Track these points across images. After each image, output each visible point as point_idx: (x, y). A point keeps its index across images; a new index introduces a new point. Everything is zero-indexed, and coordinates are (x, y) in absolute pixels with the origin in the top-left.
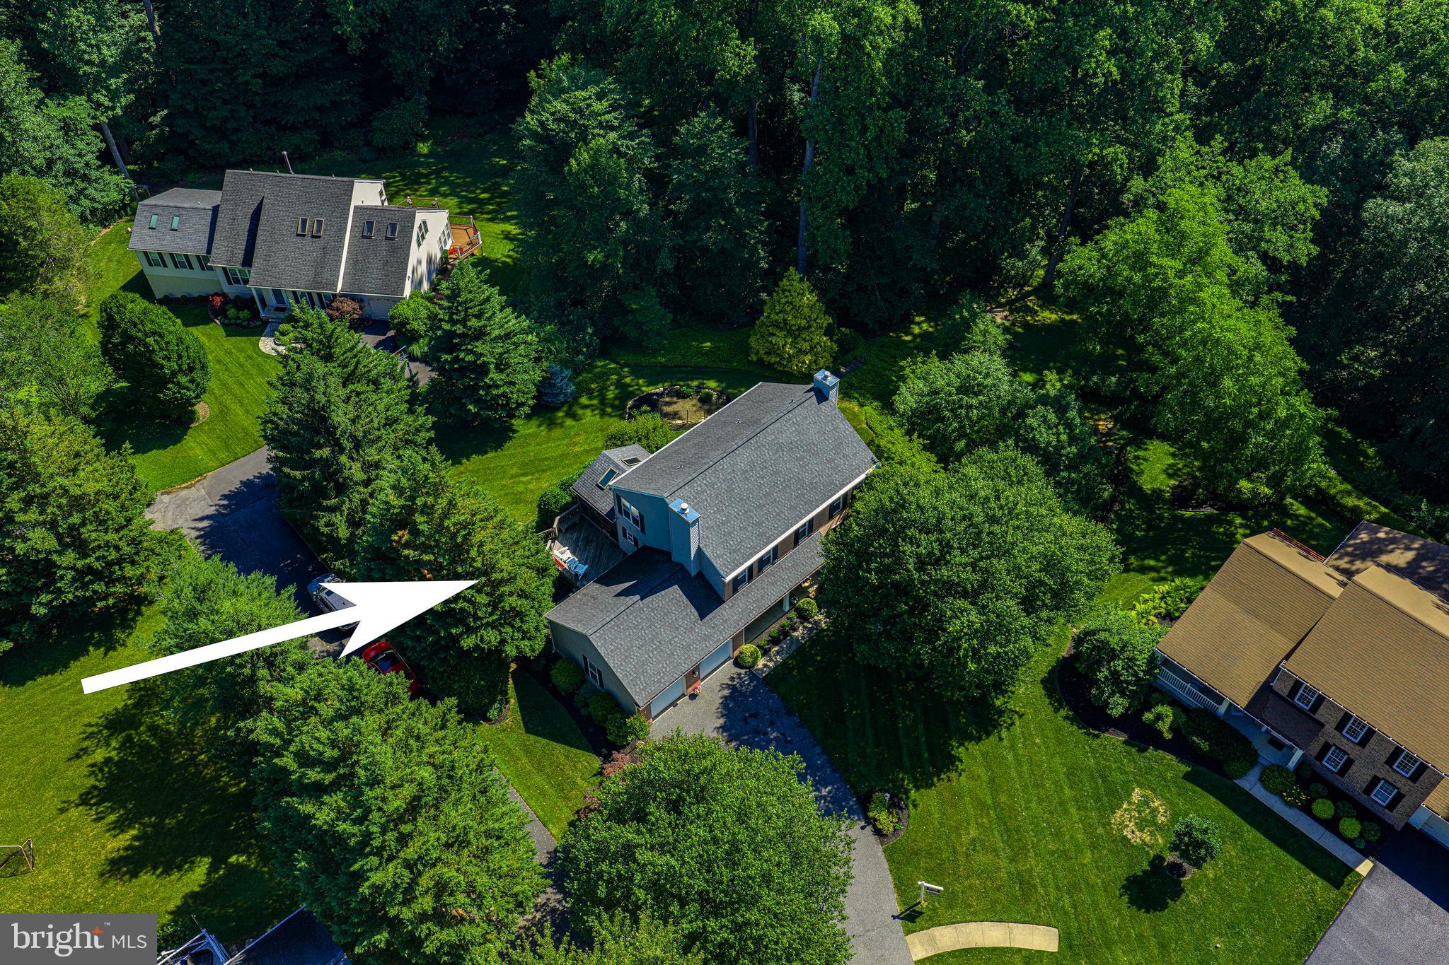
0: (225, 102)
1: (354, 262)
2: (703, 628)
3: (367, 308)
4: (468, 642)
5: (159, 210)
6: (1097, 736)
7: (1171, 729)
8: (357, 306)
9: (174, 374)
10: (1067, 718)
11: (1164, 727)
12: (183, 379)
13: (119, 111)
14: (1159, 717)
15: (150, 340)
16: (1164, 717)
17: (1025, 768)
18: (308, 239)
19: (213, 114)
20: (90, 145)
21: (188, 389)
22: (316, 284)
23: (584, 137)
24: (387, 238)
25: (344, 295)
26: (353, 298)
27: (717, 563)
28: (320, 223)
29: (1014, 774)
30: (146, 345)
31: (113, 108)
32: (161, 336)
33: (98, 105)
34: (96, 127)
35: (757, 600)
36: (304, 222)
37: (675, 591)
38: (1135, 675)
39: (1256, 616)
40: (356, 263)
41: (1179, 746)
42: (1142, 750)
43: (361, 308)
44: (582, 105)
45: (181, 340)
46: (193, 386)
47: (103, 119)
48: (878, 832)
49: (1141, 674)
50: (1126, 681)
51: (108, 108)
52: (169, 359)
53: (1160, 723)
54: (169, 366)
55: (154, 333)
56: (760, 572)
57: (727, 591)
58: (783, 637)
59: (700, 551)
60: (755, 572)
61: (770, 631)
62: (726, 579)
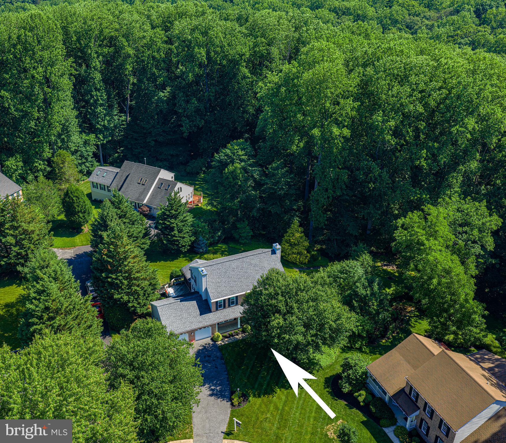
0: (141, 147)
1: (152, 195)
2: (200, 318)
3: (152, 211)
4: (116, 296)
5: (101, 170)
6: (336, 400)
7: (364, 401)
8: (148, 209)
9: (79, 212)
10: (328, 391)
11: (361, 399)
12: (81, 215)
13: (105, 142)
14: (360, 395)
15: (74, 198)
16: (362, 396)
17: (301, 402)
18: (141, 185)
19: (136, 150)
20: (92, 149)
21: (82, 219)
22: (138, 199)
23: (232, 162)
24: (166, 189)
25: (146, 205)
26: (148, 207)
27: (211, 295)
28: (146, 180)
29: (296, 402)
30: (73, 200)
31: (103, 141)
32: (79, 198)
33: (99, 138)
34: (95, 145)
35: (225, 316)
36: (142, 179)
37: (194, 303)
38: (356, 377)
39: (409, 363)
40: (153, 195)
41: (364, 409)
42: (351, 408)
43: (150, 211)
44: (235, 151)
45: (84, 202)
46: (83, 218)
47: (99, 143)
48: (232, 404)
49: (358, 377)
50: (352, 379)
51: (102, 140)
52: (78, 207)
53: (359, 398)
54: (78, 209)
55: (76, 197)
56: (229, 306)
57: (213, 308)
58: (233, 336)
59: (206, 289)
60: (227, 305)
61: (230, 333)
62: (212, 301)
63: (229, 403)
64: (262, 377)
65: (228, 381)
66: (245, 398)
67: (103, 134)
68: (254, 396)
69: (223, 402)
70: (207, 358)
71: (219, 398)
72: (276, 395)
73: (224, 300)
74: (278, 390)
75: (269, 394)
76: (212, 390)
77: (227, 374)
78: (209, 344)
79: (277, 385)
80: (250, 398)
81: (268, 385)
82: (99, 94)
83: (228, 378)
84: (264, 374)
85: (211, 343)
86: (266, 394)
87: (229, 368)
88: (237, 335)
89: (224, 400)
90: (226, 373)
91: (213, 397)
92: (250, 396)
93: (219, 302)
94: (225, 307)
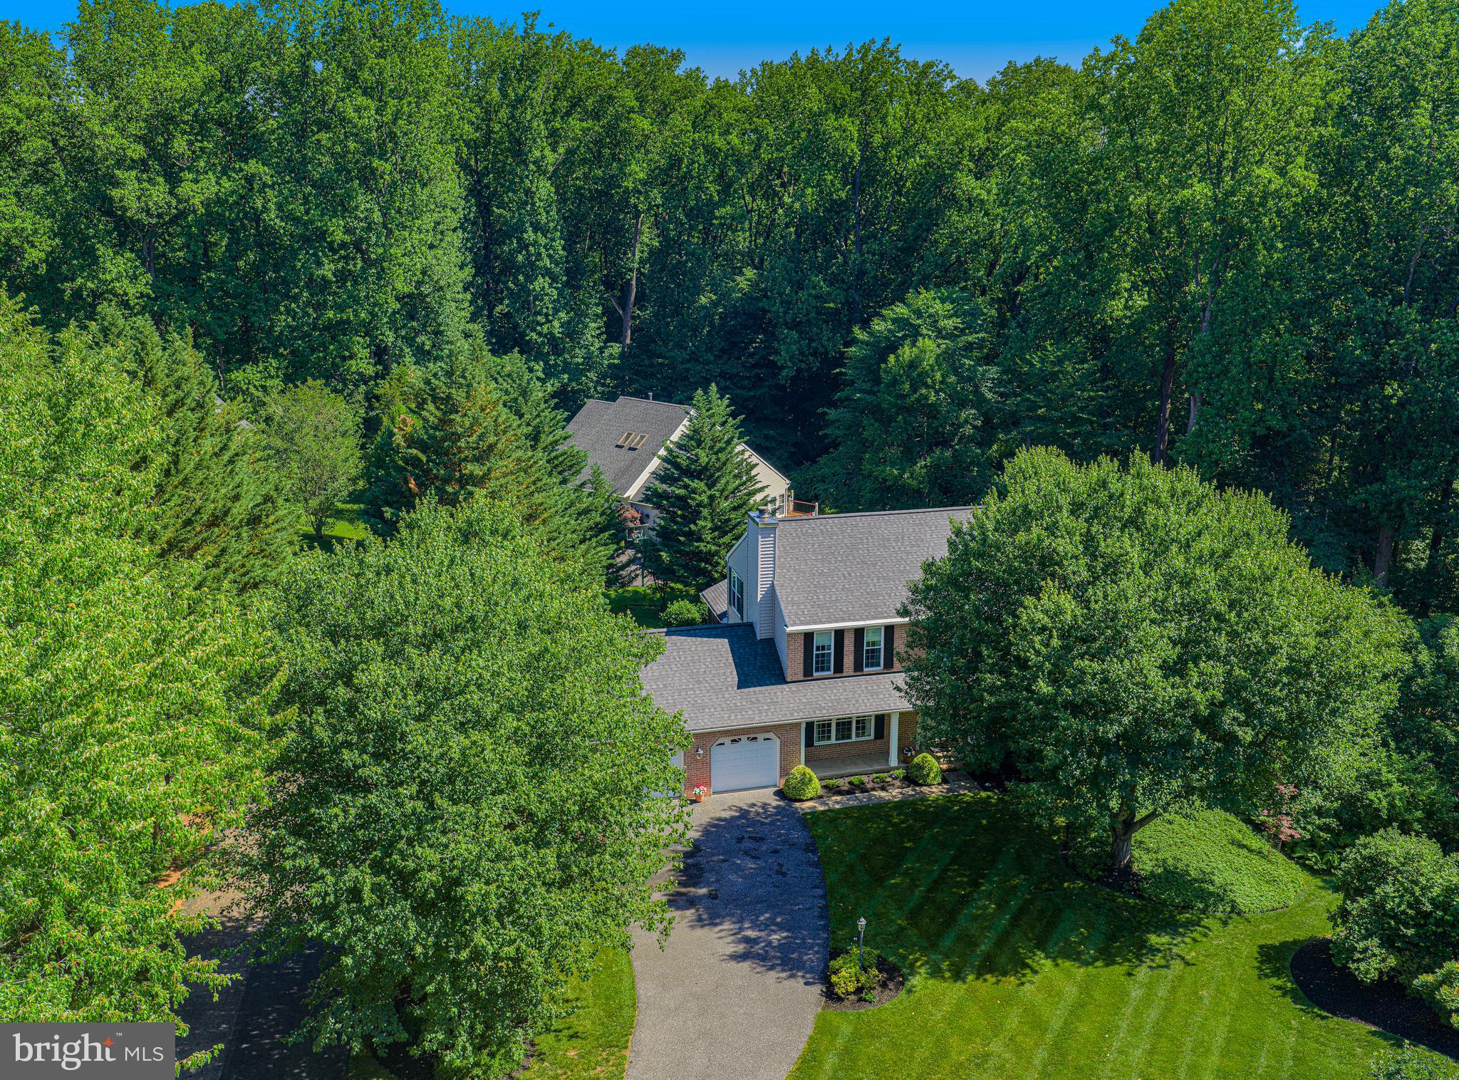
2: (738, 698)
18: (624, 450)
26: (639, 509)
27: (786, 609)
28: (642, 437)
35: (838, 701)
36: (629, 435)
37: (721, 645)
43: (642, 521)
48: (829, 992)
56: (858, 667)
57: (793, 661)
58: (864, 790)
59: (772, 591)
60: (849, 660)
61: (855, 779)
62: (790, 629)
63: (817, 989)
64: (975, 918)
65: (821, 917)
66: (891, 979)
67: (546, 363)
68: (936, 972)
69: (792, 982)
70: (747, 844)
71: (772, 968)
72: (1037, 978)
73: (839, 634)
74: (1049, 963)
75: (1005, 974)
76: (747, 940)
77: (823, 897)
78: (765, 806)
79: (1041, 945)
80: (916, 981)
81: (1001, 942)
82: (542, 241)
83: (825, 908)
84: (985, 908)
85: (775, 803)
86: (991, 971)
87: (832, 878)
88: (883, 789)
89: (792, 976)
90: (819, 892)
91: (746, 965)
92: (913, 973)
93: (817, 641)
94: (839, 668)
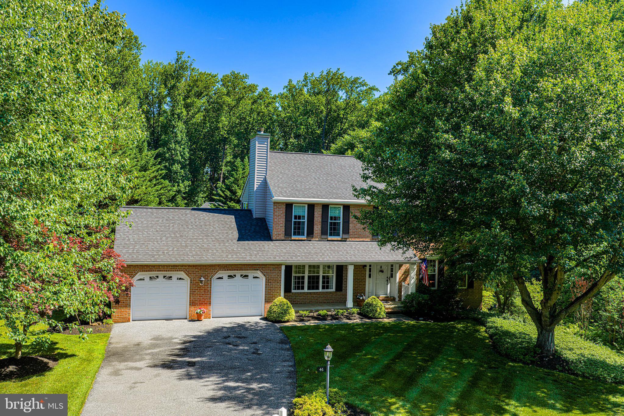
27: (274, 190)
56: (324, 234)
57: (277, 224)
61: (321, 313)
62: (275, 199)
73: (311, 206)
77: (292, 366)
83: (293, 373)
87: (301, 356)
90: (289, 363)
93: (295, 212)
94: (310, 233)
